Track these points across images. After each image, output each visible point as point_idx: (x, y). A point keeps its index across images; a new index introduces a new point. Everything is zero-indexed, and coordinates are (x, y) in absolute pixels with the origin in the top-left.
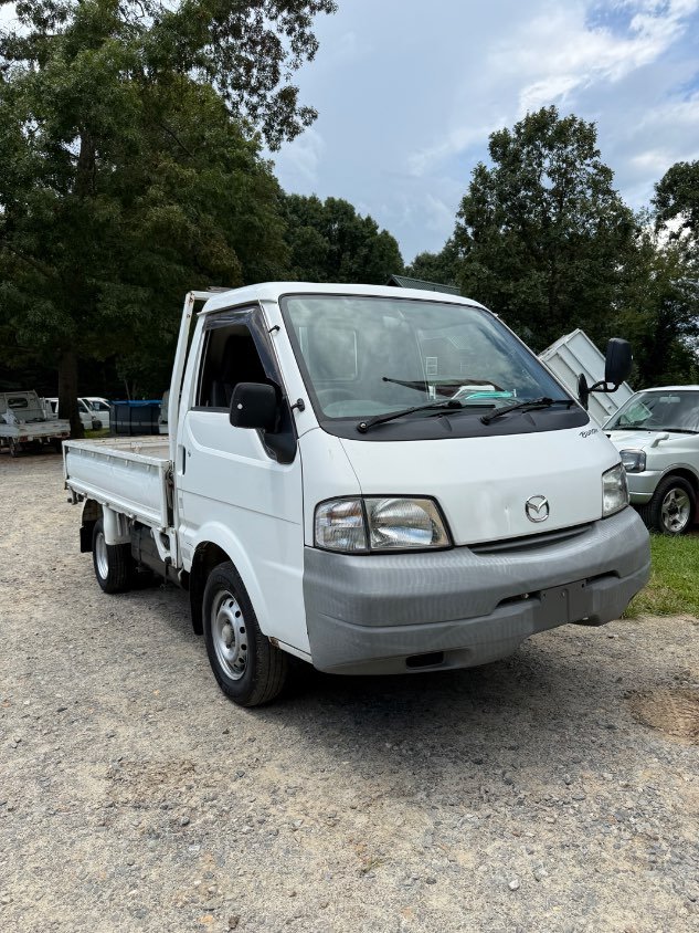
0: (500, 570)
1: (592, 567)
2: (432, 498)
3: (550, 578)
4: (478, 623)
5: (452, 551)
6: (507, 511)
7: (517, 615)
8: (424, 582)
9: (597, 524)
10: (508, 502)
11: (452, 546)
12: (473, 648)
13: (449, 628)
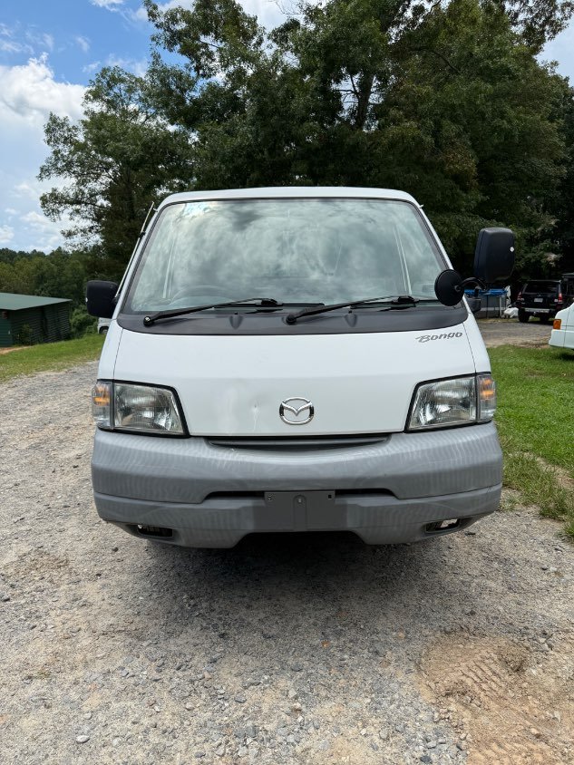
0: (218, 465)
1: (344, 480)
2: (172, 390)
3: (276, 481)
4: (186, 509)
5: (186, 440)
6: (255, 410)
7: (230, 510)
8: (139, 463)
9: (393, 437)
10: (259, 401)
11: (186, 435)
12: (181, 531)
13: (155, 507)
